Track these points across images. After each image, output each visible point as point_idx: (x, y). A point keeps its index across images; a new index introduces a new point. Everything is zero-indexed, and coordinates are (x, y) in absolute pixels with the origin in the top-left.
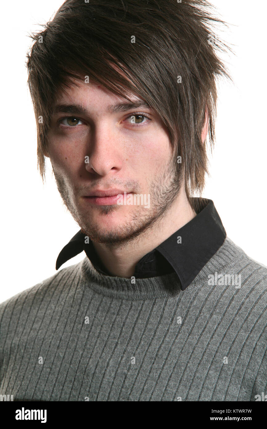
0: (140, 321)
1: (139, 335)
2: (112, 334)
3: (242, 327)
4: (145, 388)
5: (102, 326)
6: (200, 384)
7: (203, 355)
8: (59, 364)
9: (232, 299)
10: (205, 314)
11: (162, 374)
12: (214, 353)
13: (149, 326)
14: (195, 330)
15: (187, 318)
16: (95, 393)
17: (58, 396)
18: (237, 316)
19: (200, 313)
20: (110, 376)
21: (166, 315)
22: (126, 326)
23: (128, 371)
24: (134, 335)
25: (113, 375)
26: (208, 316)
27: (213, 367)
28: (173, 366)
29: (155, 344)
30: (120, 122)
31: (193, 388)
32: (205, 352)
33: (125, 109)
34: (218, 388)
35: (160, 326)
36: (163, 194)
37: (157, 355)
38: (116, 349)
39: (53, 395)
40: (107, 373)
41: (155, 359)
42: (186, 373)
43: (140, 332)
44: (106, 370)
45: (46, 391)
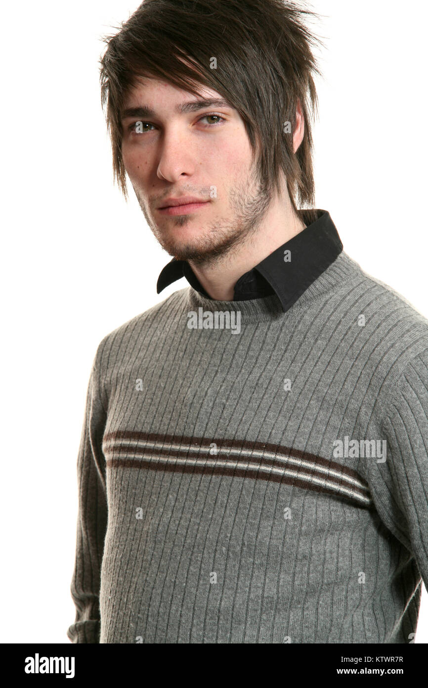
0: (241, 347)
1: (239, 363)
2: (212, 362)
3: (347, 354)
4: (243, 418)
5: (203, 353)
6: (299, 414)
7: (305, 384)
8: (160, 394)
9: (339, 324)
10: (310, 340)
11: (262, 405)
12: (316, 382)
13: (251, 353)
14: (298, 358)
15: (291, 345)
16: (193, 424)
17: (158, 428)
18: (343, 342)
19: (305, 338)
20: (208, 406)
21: (268, 340)
22: (226, 353)
23: (227, 400)
24: (234, 362)
25: (211, 405)
26: (313, 341)
27: (315, 396)
28: (273, 395)
29: (257, 372)
30: (192, 124)
31: (292, 419)
32: (307, 381)
33: (195, 109)
34: (319, 419)
35: (262, 353)
36: (249, 204)
37: (257, 384)
38: (216, 378)
39: (153, 426)
40: (205, 403)
41: (255, 388)
42: (286, 403)
43: (241, 359)
44: (204, 400)
45: (147, 422)
